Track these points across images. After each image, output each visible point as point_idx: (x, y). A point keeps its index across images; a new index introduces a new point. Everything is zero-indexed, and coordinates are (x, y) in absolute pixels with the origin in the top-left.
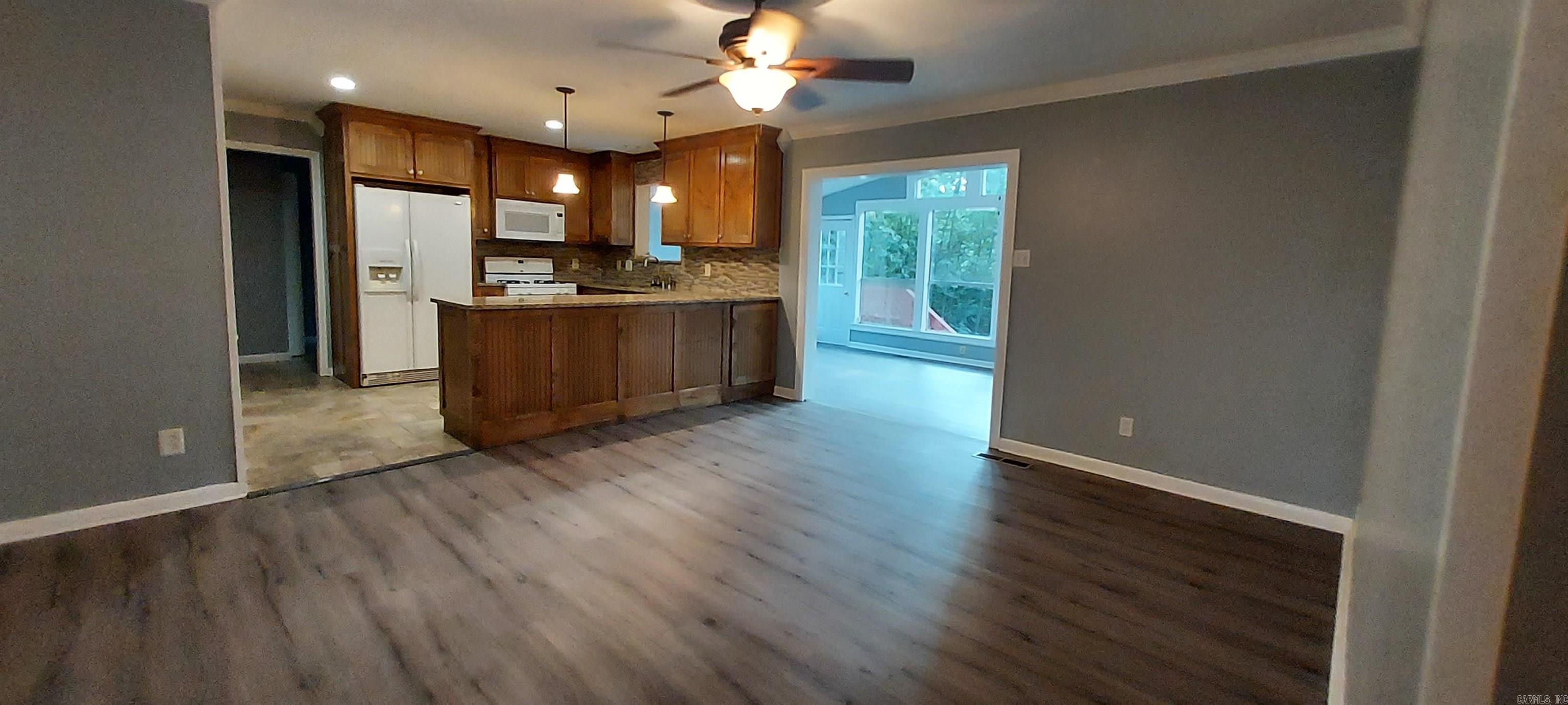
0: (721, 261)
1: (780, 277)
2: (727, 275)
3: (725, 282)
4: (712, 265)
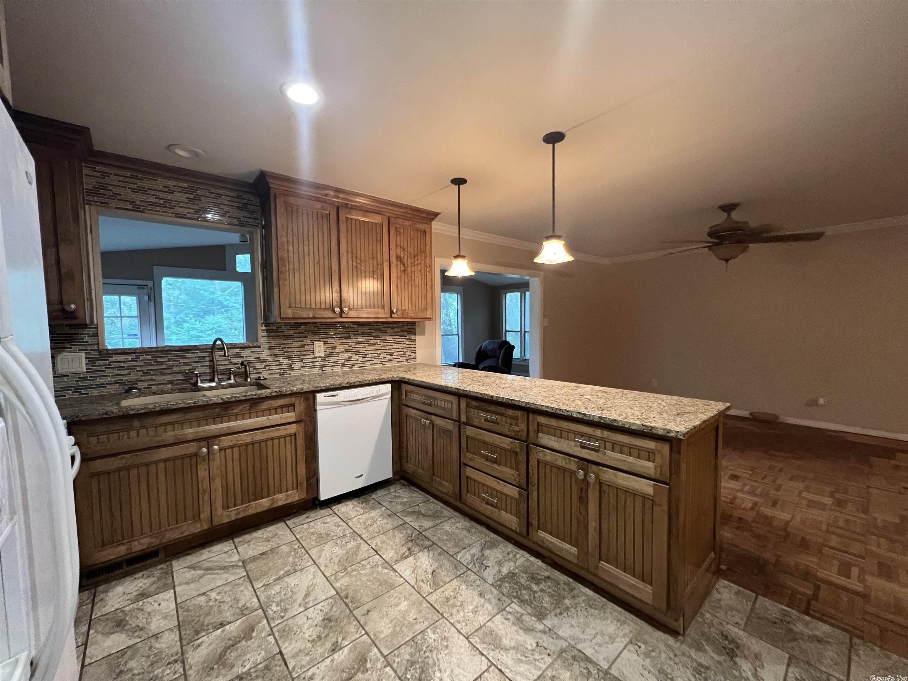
1: (417, 346)
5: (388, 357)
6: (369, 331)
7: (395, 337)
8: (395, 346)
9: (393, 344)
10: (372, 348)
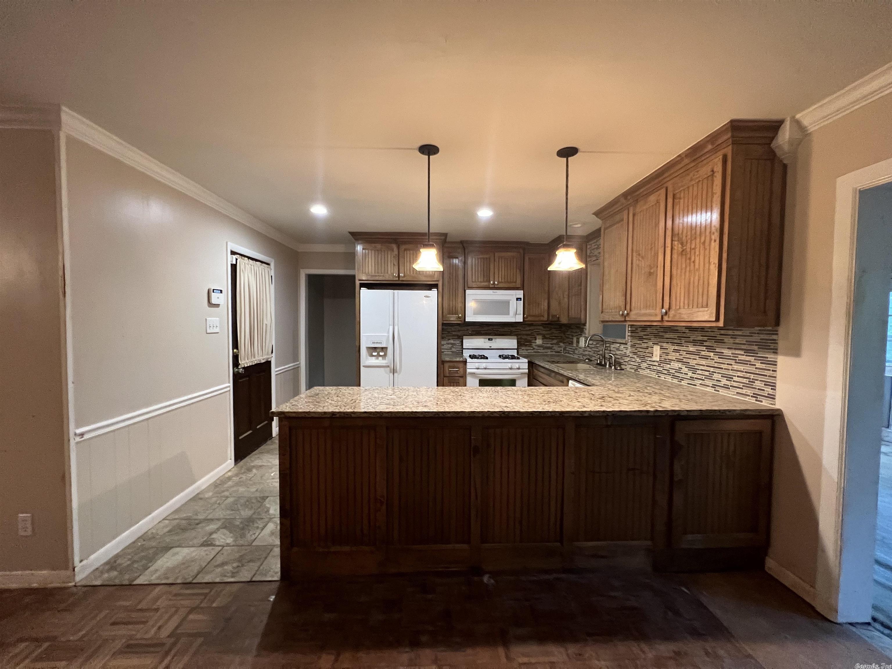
0: (673, 343)
1: (778, 374)
2: (684, 363)
3: (679, 370)
4: (662, 348)
5: (724, 381)
6: (701, 338)
7: (737, 352)
8: (736, 367)
9: (732, 362)
10: (704, 362)
